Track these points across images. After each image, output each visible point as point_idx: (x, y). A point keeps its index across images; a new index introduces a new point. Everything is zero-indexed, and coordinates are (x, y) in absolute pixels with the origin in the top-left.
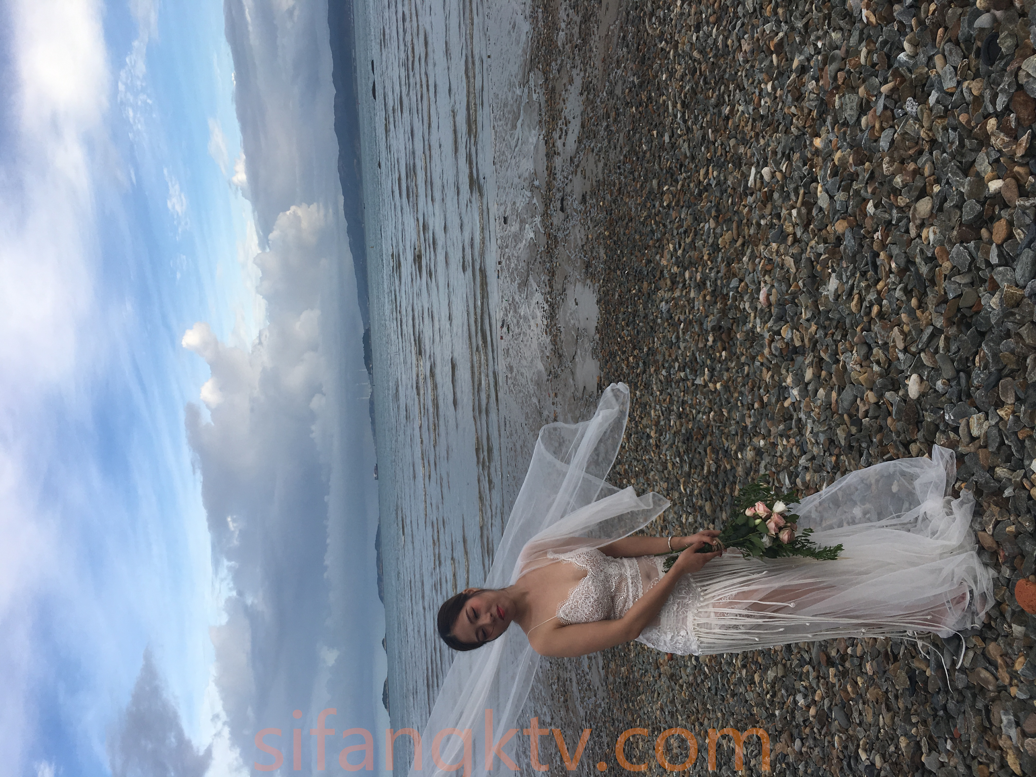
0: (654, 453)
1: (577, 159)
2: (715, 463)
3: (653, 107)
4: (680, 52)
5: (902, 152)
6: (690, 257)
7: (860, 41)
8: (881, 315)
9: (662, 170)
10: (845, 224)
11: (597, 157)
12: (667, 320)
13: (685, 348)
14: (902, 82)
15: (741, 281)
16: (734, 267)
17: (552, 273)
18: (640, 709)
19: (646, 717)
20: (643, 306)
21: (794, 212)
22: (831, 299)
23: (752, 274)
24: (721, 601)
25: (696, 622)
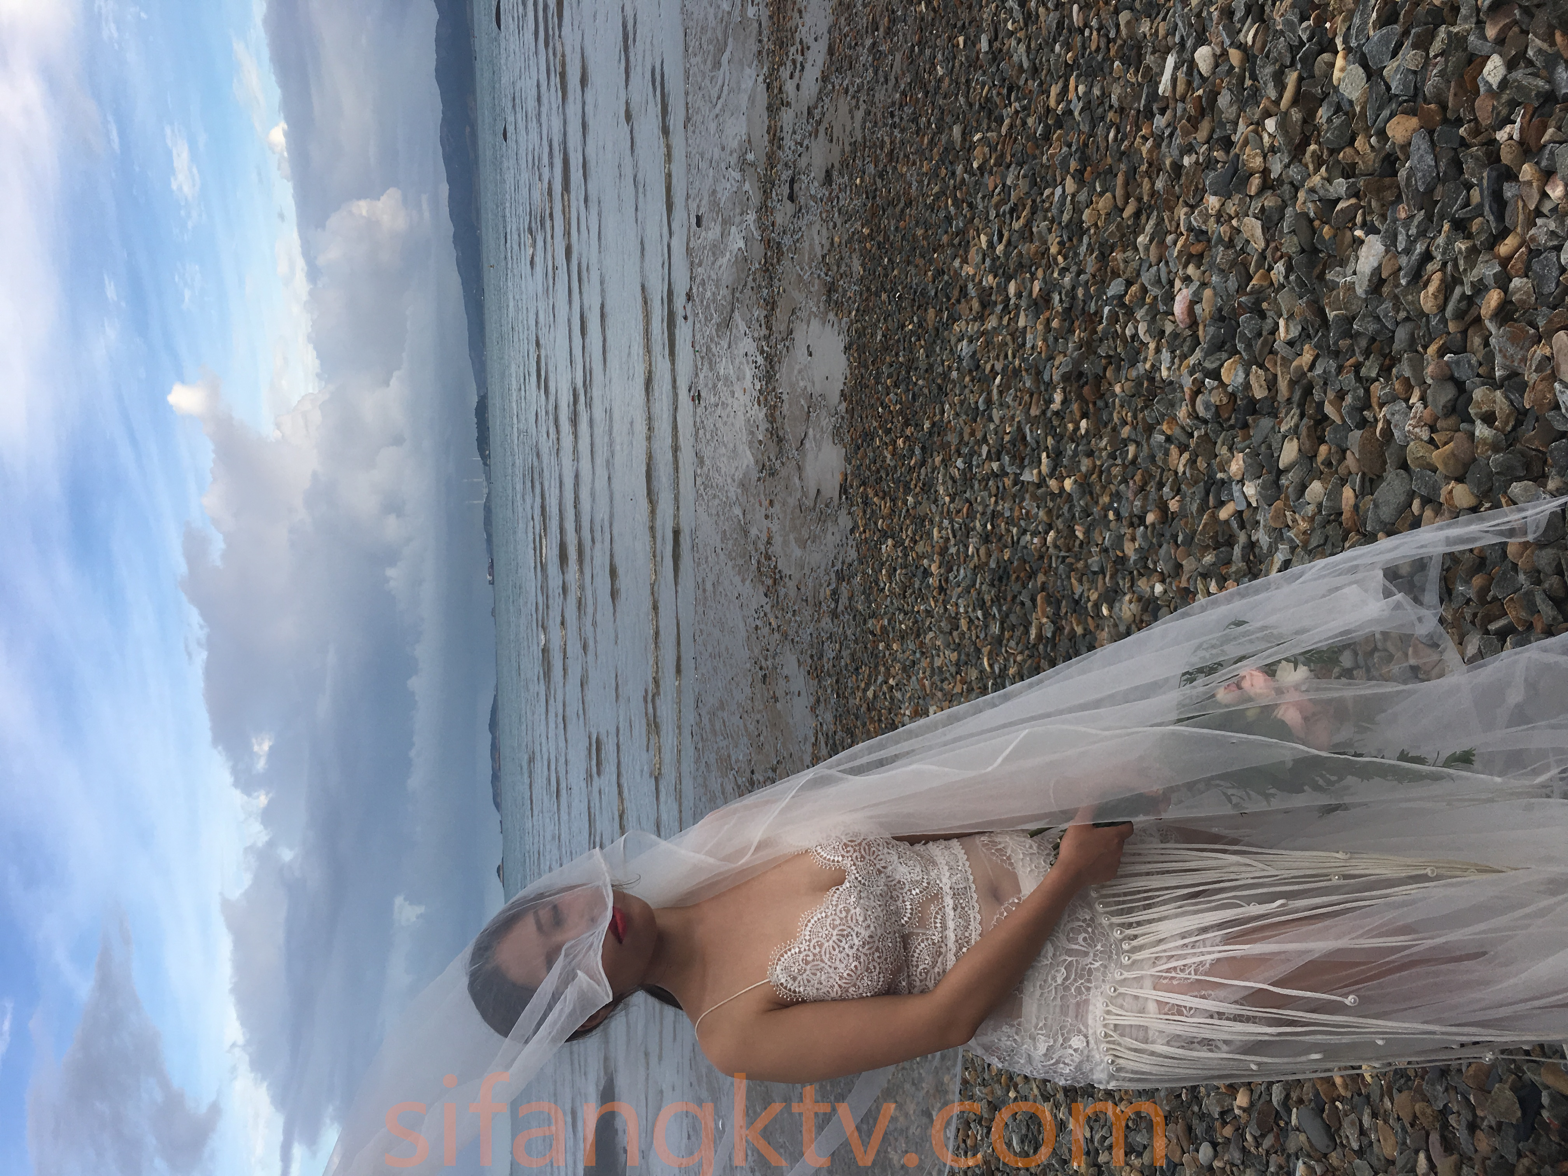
0: (936, 601)
1: (819, 111)
2: (1052, 622)
6: (1020, 254)
8: (1504, 310)
9: (971, 105)
10: (1412, 122)
11: (854, 102)
12: (970, 372)
13: (1002, 419)
15: (1129, 283)
16: (1115, 259)
17: (771, 305)
20: (926, 351)
21: (1270, 124)
22: (1360, 291)
23: (1155, 268)
24: (1173, 974)
25: (1112, 1020)
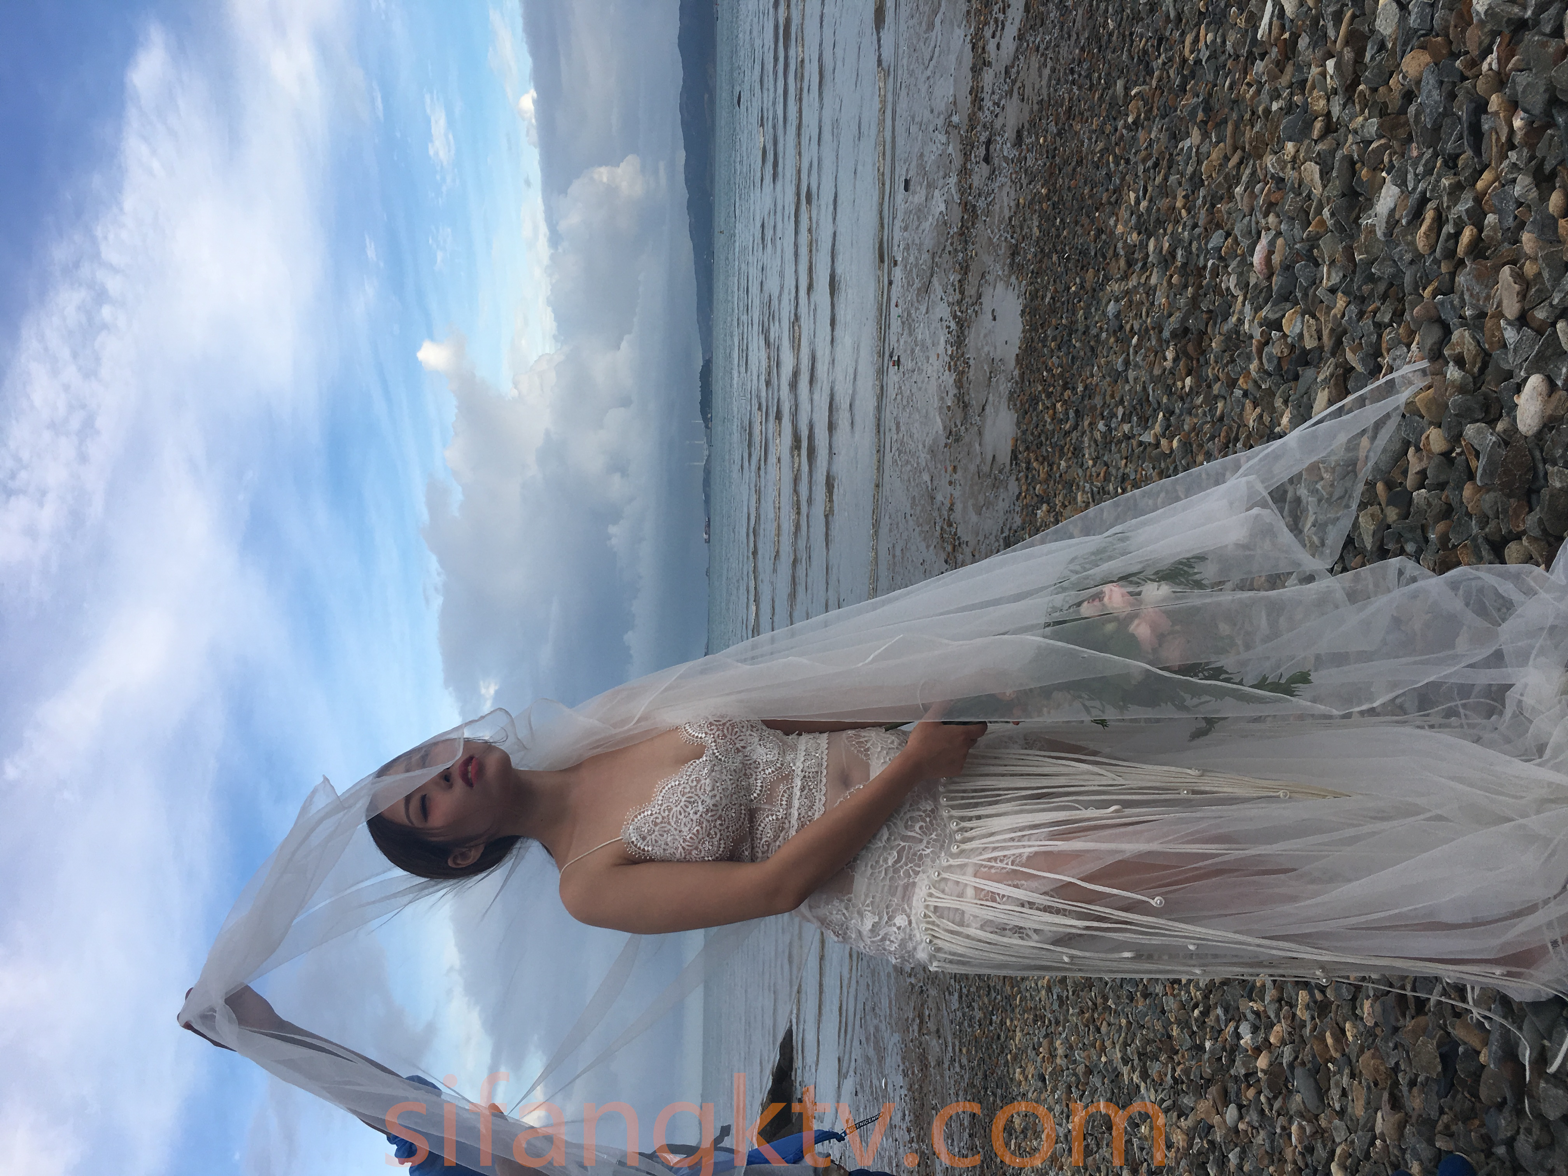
1: (1014, 70)
6: (1159, 209)
8: (1478, 248)
9: (1132, 59)
10: (1425, 57)
11: (1042, 59)
12: (1115, 333)
13: (1135, 379)
15: (1228, 234)
16: (1220, 211)
20: (1084, 313)
21: (1330, 64)
22: (1379, 234)
23: (1248, 218)
24: (993, 864)
25: (933, 902)
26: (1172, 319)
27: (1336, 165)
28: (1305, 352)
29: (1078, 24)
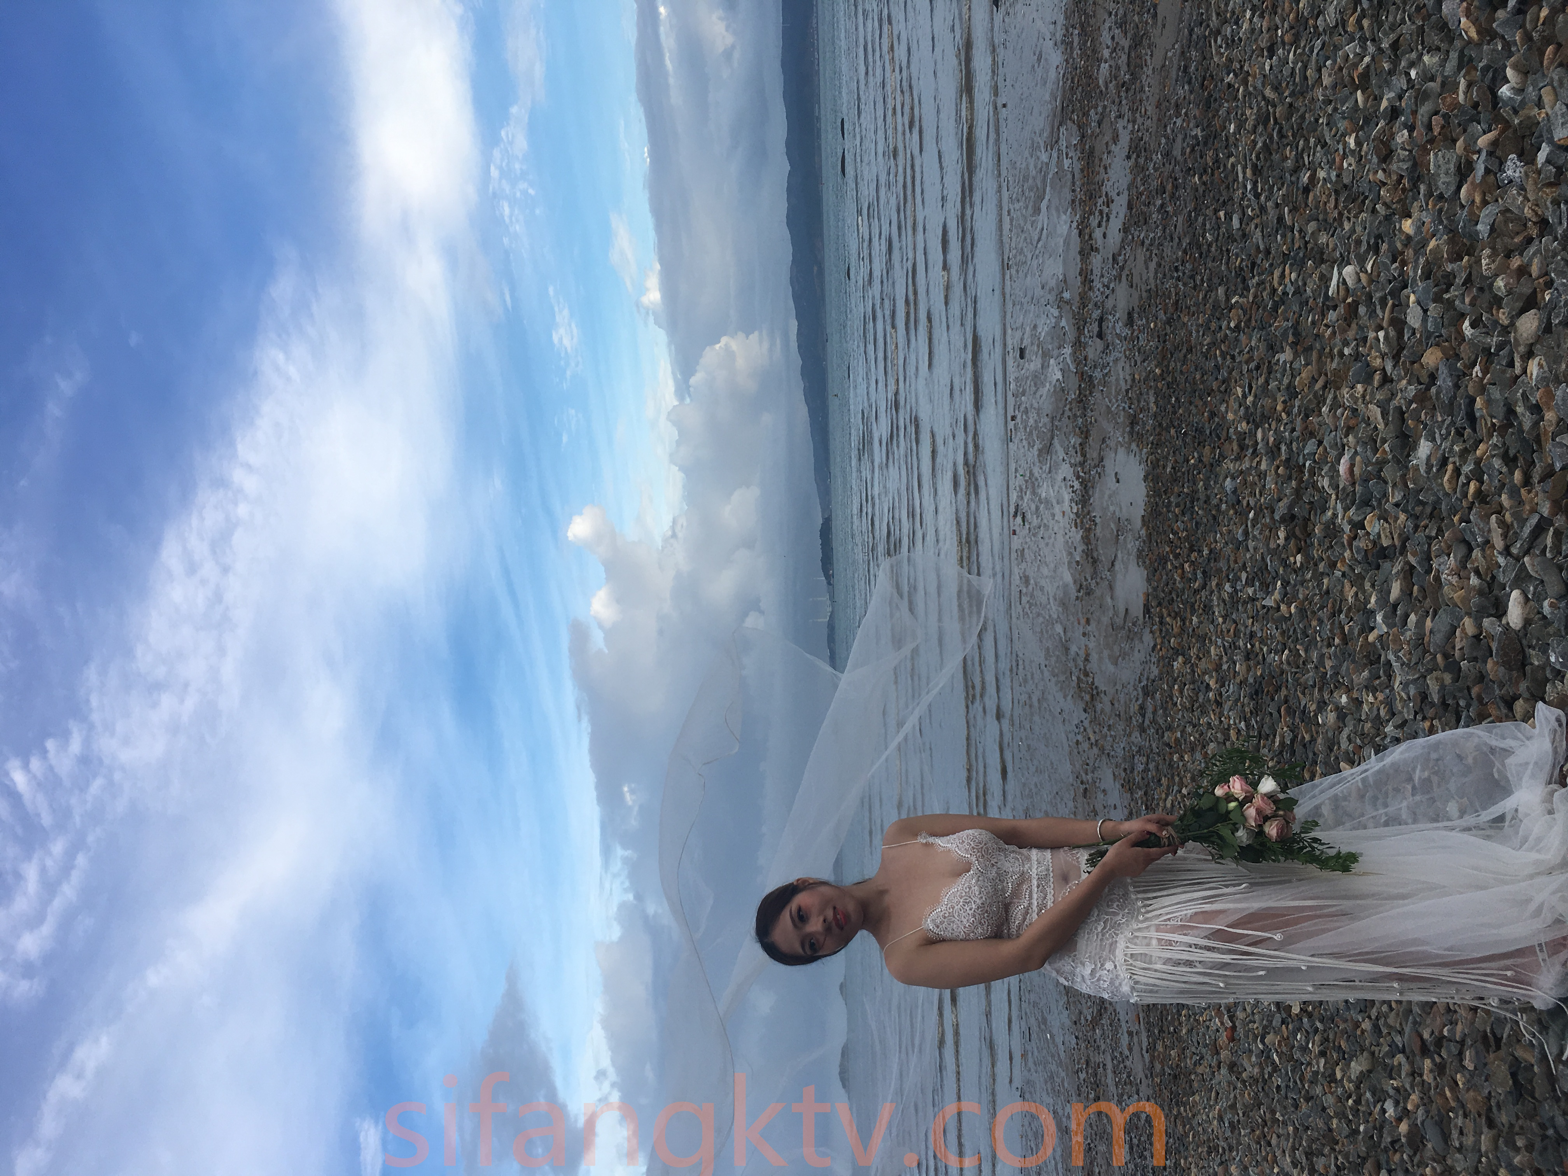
0: (1214, 714)
1: (1121, 258)
2: (1291, 731)
3: (1220, 174)
4: (1251, 89)
5: (1506, 240)
6: (1263, 406)
7: (1460, 69)
8: (1481, 496)
9: (1230, 271)
10: (1440, 354)
11: (1148, 253)
12: (1233, 506)
13: (1254, 549)
14: (1502, 132)
15: (1320, 443)
16: (1312, 423)
17: (1085, 434)
18: (1194, 1116)
19: (1200, 1129)
20: (1204, 484)
21: (1381, 334)
22: (1422, 472)
23: (1334, 433)
24: (1168, 922)
25: (1129, 951)
26: (1281, 504)
27: (1391, 412)
28: (1384, 549)
29: (1180, 228)
